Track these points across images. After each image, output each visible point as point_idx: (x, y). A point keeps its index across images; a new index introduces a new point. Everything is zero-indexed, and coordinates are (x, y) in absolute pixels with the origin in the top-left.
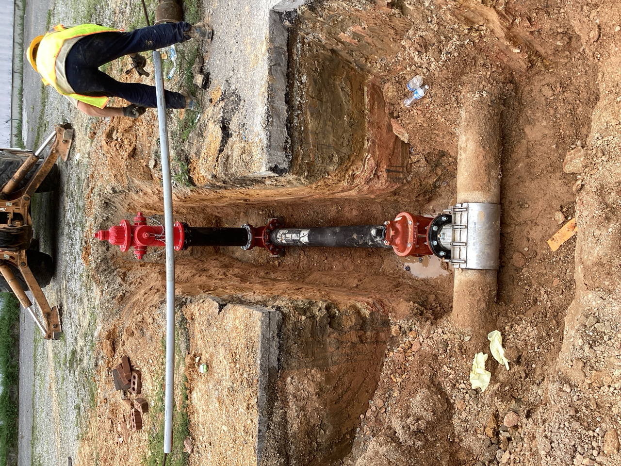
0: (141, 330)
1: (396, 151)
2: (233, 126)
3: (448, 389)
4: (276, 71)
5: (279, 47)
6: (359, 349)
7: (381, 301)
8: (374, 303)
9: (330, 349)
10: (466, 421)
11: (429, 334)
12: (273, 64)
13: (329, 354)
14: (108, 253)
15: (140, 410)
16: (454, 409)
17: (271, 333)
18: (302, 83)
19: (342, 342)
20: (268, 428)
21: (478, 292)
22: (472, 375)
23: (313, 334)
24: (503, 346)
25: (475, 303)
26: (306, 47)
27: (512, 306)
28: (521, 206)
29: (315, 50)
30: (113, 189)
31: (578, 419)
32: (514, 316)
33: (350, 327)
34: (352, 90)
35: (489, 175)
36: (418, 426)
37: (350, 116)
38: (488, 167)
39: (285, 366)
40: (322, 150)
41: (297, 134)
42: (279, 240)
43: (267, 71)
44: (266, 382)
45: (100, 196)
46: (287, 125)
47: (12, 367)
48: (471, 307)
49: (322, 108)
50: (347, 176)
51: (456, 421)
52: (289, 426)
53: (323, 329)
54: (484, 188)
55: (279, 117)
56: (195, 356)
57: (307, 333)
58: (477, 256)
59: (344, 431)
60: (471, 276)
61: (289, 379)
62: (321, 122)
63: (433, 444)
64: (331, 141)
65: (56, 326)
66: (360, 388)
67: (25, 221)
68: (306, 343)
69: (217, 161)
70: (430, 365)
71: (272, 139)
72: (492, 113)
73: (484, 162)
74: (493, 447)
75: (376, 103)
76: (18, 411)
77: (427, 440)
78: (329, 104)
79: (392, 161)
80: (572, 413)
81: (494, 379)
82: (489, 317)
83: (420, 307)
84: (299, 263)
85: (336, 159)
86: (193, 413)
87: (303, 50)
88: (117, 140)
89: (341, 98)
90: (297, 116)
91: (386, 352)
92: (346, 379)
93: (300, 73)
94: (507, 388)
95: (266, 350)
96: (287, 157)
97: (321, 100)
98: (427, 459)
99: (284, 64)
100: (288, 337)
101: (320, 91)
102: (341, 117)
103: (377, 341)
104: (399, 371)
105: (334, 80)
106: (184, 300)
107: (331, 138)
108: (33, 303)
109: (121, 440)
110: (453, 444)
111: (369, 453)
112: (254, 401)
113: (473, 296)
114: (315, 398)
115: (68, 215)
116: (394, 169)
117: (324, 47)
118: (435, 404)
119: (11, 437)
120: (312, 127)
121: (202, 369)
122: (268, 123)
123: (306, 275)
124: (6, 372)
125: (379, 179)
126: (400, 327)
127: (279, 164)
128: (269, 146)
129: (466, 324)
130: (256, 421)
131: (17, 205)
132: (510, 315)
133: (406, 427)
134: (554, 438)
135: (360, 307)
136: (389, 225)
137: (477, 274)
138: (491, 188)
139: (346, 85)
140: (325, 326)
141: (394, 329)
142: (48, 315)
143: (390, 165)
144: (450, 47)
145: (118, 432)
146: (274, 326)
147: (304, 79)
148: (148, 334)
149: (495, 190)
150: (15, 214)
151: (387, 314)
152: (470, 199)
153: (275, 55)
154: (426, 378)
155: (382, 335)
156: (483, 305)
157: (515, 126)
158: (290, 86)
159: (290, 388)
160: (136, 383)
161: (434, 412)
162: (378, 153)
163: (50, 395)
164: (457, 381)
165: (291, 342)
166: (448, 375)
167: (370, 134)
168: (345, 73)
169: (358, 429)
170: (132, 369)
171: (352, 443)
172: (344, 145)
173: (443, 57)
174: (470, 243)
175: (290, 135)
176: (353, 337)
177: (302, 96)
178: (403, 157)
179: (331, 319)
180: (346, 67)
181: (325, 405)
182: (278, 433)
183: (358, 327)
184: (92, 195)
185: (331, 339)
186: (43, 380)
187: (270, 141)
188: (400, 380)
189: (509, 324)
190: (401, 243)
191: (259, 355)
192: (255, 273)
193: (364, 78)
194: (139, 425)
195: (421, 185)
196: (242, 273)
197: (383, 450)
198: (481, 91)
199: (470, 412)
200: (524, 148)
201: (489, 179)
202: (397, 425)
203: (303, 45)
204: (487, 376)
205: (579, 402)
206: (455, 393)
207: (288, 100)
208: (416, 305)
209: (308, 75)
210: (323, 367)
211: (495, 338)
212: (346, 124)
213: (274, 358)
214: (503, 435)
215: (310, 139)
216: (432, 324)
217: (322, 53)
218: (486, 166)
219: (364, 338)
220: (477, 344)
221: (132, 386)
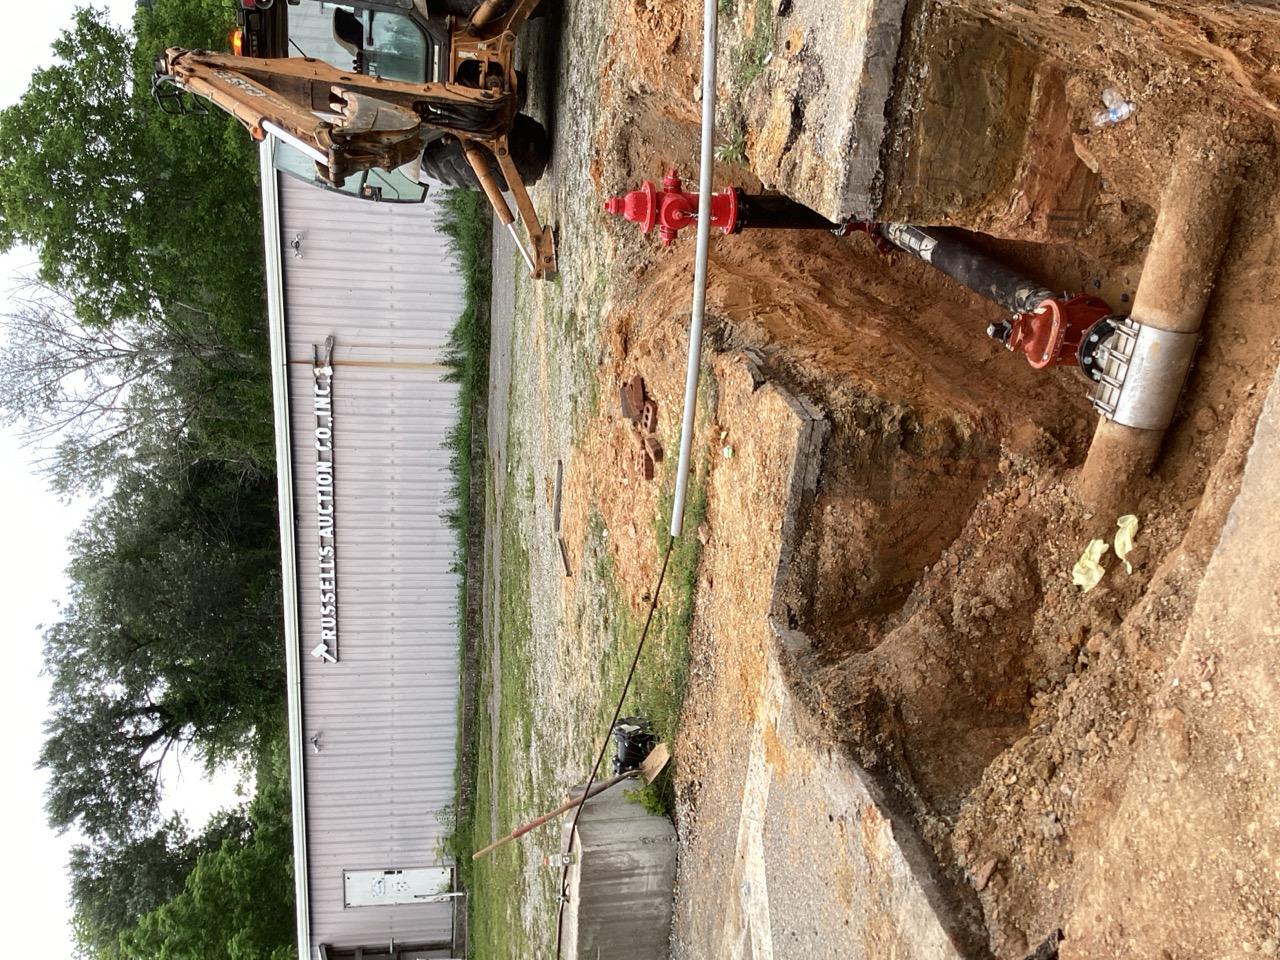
0: (661, 350)
1: (1073, 183)
2: (810, 113)
3: (1045, 572)
4: (877, 65)
5: (887, 24)
6: (940, 483)
7: (996, 416)
8: (982, 419)
9: (896, 478)
10: (1052, 622)
11: (1046, 487)
12: (872, 53)
13: (893, 483)
14: (629, 181)
15: (652, 456)
16: (1043, 600)
17: (813, 447)
18: (918, 79)
19: (916, 471)
20: (793, 560)
21: (1120, 458)
22: (1077, 567)
23: (873, 455)
24: (1135, 539)
25: (1112, 471)
26: (937, 17)
27: (1171, 485)
28: (1237, 337)
29: (952, 21)
30: (642, 87)
31: (1110, 694)
32: (1167, 502)
33: (933, 453)
34: (1009, 84)
35: (1186, 288)
36: (983, 611)
37: (998, 128)
38: (1187, 276)
39: (826, 490)
40: (935, 188)
41: (896, 164)
42: (891, 237)
43: (861, 66)
44: (796, 506)
45: (622, 85)
46: (881, 152)
47: (482, 271)
48: (1106, 475)
49: (947, 118)
50: (978, 220)
51: (1038, 618)
52: (819, 563)
53: (890, 449)
54: (1172, 308)
55: (870, 140)
56: (721, 429)
57: (864, 454)
58: (1133, 407)
59: (896, 581)
60: (1115, 433)
61: (829, 508)
62: (943, 142)
63: (996, 639)
64: (954, 171)
65: (550, 260)
66: (931, 533)
67: (506, 78)
68: (861, 466)
69: (779, 166)
70: (1031, 533)
71: (853, 175)
72: (1218, 189)
73: (1182, 266)
74: (1066, 667)
75: (1053, 102)
76: (489, 343)
77: (989, 631)
78: (962, 111)
79: (1063, 201)
80: (1106, 685)
81: (1106, 580)
82: (1128, 494)
83: (1052, 439)
84: (923, 274)
85: (959, 199)
86: (713, 497)
87: (929, 22)
88: (652, 10)
89: (986, 97)
90: (902, 135)
91: (984, 491)
92: (912, 520)
93: (917, 63)
94: (1114, 600)
95: (802, 469)
96: (873, 202)
97: (949, 106)
98: (978, 656)
99: (891, 53)
100: (836, 455)
101: (949, 89)
102: (980, 131)
103: (973, 474)
104: (991, 525)
105: (980, 67)
106: (722, 325)
107: (956, 166)
108: (517, 217)
109: (625, 481)
110: (1023, 645)
111: (907, 628)
112: (778, 526)
113: (1112, 461)
114: (861, 536)
115: (574, 77)
116: (1064, 214)
117: (968, 17)
118: (1016, 588)
119: (479, 381)
120: (925, 151)
121: (727, 452)
122: (850, 149)
123: (927, 302)
124: (473, 278)
125: (1033, 227)
126: (1012, 464)
127: (859, 213)
128: (846, 187)
129: (1092, 497)
130: (779, 547)
131: (494, 49)
132: (1162, 497)
133: (964, 608)
134: (1078, 704)
135: (958, 422)
136: (1020, 323)
137: (1126, 433)
138: (1183, 309)
139: (1000, 75)
140: (895, 446)
141: (1003, 464)
142: (538, 240)
143: (1059, 208)
144: (1160, 78)
145: (622, 469)
146: (818, 440)
147: (924, 72)
148: (670, 359)
149: (1191, 310)
150: (491, 64)
151: (999, 439)
152: (1146, 318)
153: (878, 39)
154: (1018, 550)
155: (984, 467)
156: (1123, 477)
157: (1259, 209)
158: (897, 86)
159: (829, 519)
160: (650, 417)
161: (1012, 599)
162: (1037, 188)
163: (537, 353)
164: (1059, 566)
165: (838, 463)
166: (1051, 554)
167: (1029, 155)
168: (1003, 52)
169: (917, 584)
170: (646, 398)
171: (906, 598)
172: (978, 177)
173: (1149, 90)
174: (1128, 385)
175: (884, 167)
176: (935, 465)
177: (915, 100)
178: (1086, 193)
179: (906, 435)
180: (1007, 44)
181: (874, 548)
182: (806, 568)
183: (946, 453)
184: (611, 73)
185: (899, 464)
186: (528, 321)
187: (848, 179)
188: (989, 538)
189: (1155, 511)
190: (1034, 350)
191: (792, 473)
192: (847, 277)
193: (1037, 59)
194: (650, 474)
195: (1108, 243)
196: (827, 270)
197: (925, 630)
198: (1206, 151)
199: (1059, 613)
200: (1266, 246)
201: (1184, 295)
202: (958, 600)
203: (931, 15)
204: (1098, 574)
205: (1120, 675)
206: (1052, 580)
207: (890, 111)
208: (1047, 435)
209: (933, 65)
210: (880, 501)
211: (1129, 524)
212: (987, 141)
213: (812, 478)
214: (1082, 658)
215: (918, 171)
216: (1056, 473)
217: (964, 25)
218: (1183, 274)
219: (952, 469)
220: (1100, 527)
221: (644, 420)
